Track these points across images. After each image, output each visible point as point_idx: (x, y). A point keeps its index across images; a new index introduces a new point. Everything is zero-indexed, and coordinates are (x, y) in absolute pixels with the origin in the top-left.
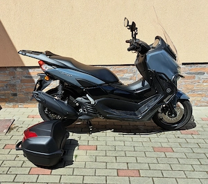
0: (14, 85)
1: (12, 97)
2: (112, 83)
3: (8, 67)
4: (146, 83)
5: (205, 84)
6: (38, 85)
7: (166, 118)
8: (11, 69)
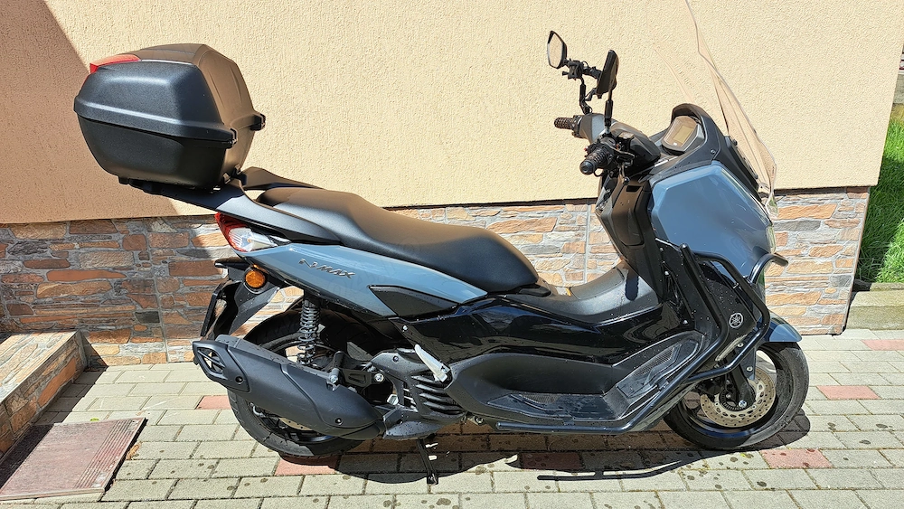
0: (146, 284)
1: (142, 327)
2: (514, 291)
3: (119, 220)
4: (643, 287)
5: (819, 261)
6: (221, 306)
7: (715, 411)
8: (132, 225)
